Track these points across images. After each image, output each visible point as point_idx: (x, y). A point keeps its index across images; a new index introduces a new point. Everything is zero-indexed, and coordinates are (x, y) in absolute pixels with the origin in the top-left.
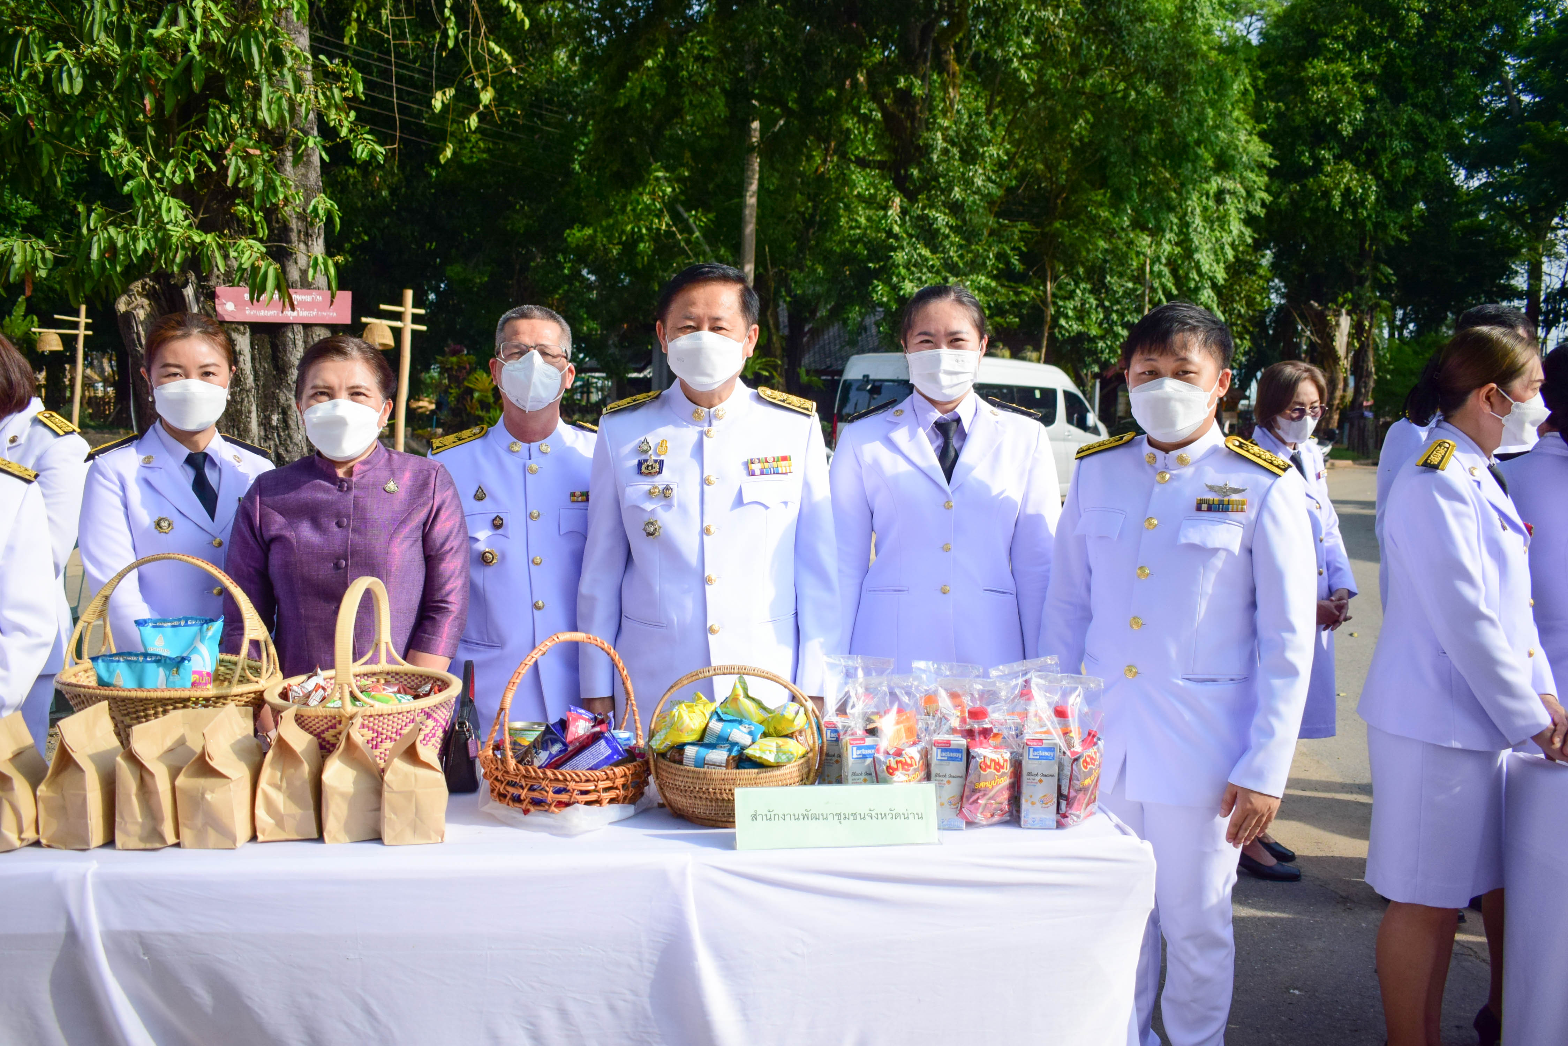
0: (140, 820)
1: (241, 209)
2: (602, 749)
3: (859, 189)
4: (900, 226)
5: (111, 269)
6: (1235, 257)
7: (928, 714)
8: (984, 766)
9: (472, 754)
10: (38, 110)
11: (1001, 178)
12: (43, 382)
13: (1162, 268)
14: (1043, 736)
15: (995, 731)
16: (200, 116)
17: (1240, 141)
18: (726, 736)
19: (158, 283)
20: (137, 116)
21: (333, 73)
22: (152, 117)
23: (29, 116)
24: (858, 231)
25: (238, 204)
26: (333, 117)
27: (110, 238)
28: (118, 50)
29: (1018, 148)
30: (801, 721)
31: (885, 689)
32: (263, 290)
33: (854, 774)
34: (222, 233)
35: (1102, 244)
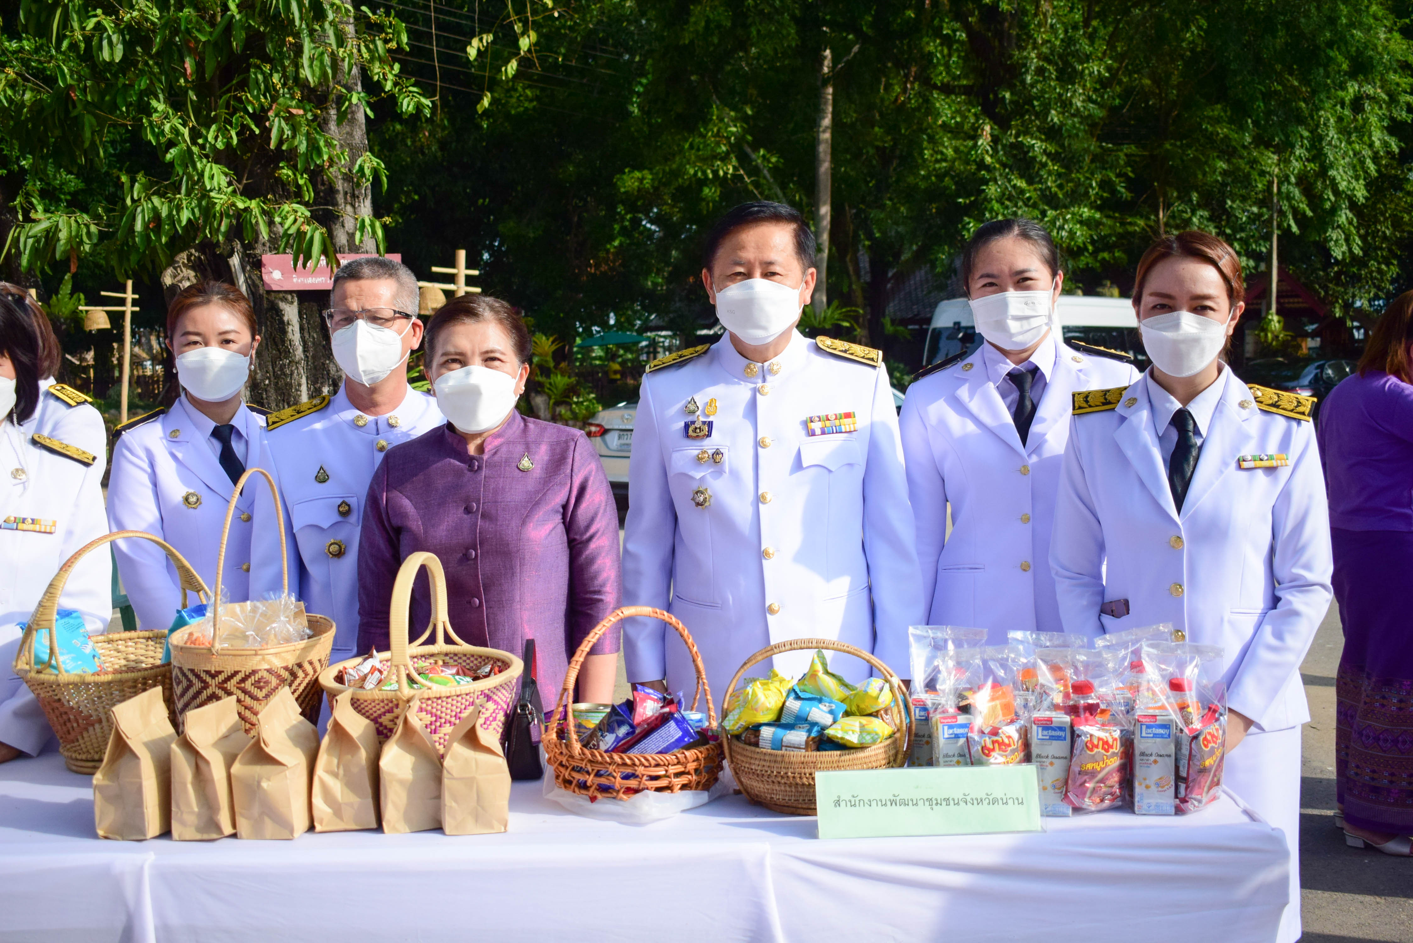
0: (196, 809)
1: (286, 172)
2: (672, 732)
3: (944, 118)
4: (992, 156)
5: (156, 240)
6: (1377, 171)
7: (1027, 689)
8: (1090, 746)
9: (534, 738)
10: (79, 80)
11: (1102, 97)
12: (91, 362)
13: (1291, 188)
14: (1157, 712)
15: (1102, 706)
16: (241, 77)
17: (1379, 39)
18: (804, 715)
19: (204, 253)
20: (178, 81)
21: (376, 24)
22: (193, 81)
23: (70, 87)
24: (944, 164)
25: (283, 168)
26: (376, 70)
27: (154, 209)
28: (158, 13)
29: (1121, 63)
30: (886, 698)
31: (978, 661)
32: (308, 257)
33: (946, 756)
34: (266, 197)
35: (1222, 165)
